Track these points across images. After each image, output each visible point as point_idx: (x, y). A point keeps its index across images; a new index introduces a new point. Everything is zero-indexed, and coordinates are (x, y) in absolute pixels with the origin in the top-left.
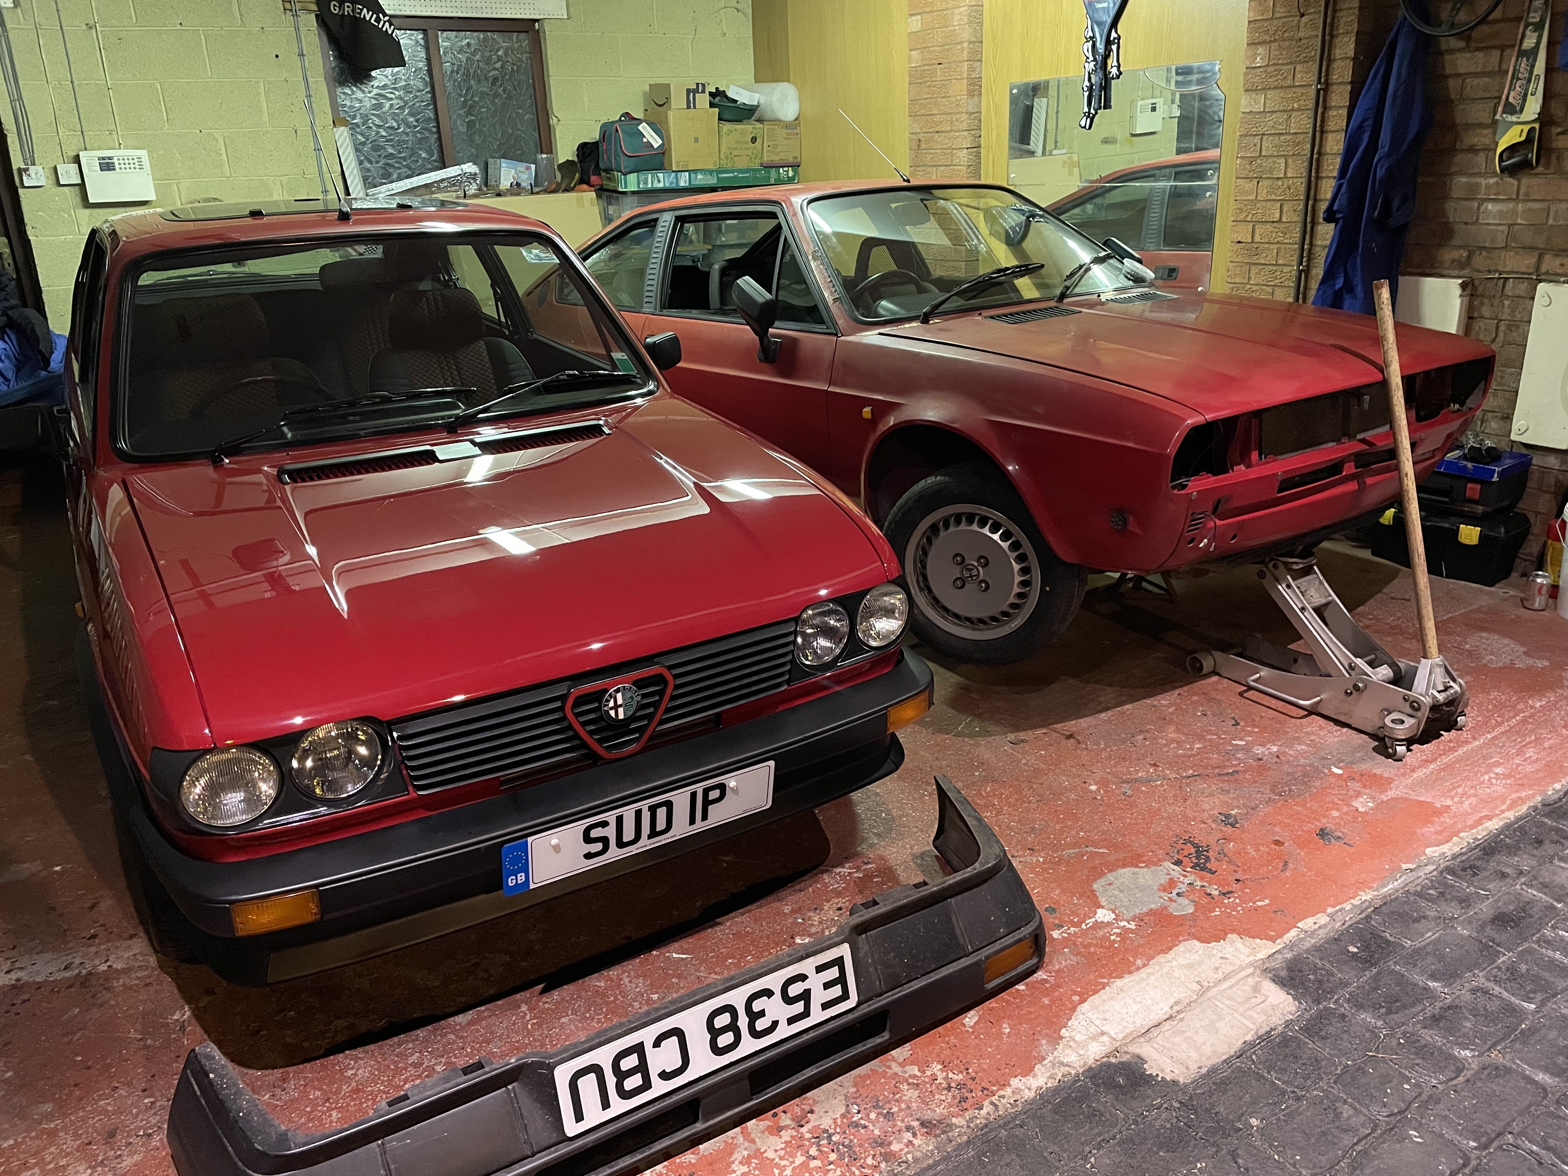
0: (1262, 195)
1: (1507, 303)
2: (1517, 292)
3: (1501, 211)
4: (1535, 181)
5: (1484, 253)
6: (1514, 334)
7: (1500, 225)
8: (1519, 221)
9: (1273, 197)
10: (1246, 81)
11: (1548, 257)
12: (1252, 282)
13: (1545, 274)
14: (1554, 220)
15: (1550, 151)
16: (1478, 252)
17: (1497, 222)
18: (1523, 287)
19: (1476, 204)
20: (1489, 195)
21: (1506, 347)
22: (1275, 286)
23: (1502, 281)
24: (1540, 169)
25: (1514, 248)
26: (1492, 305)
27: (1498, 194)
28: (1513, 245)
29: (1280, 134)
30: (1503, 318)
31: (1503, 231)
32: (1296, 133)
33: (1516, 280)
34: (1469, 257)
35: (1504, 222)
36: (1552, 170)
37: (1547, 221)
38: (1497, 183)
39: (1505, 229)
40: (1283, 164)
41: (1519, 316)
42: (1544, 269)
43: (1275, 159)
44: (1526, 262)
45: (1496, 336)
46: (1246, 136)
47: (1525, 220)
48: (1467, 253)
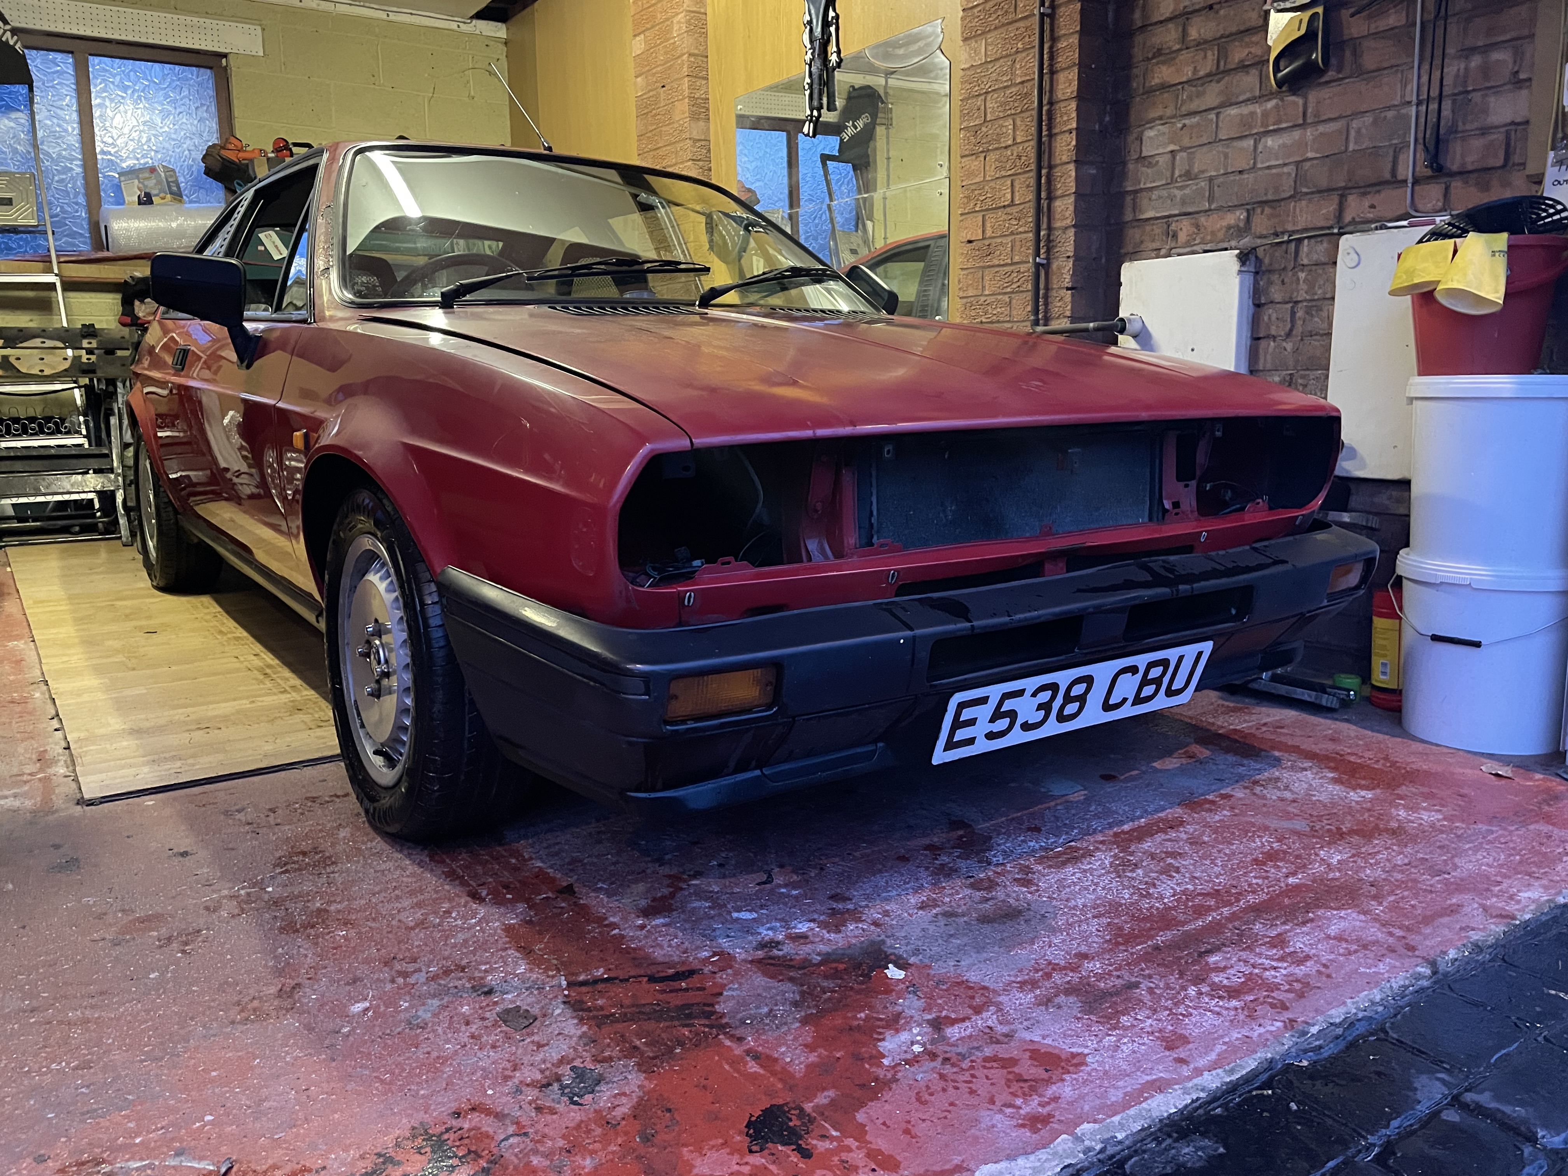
0: (991, 173)
1: (1302, 275)
2: (1315, 257)
3: (1284, 146)
4: (1325, 93)
5: (1267, 210)
6: (1316, 319)
7: (1285, 165)
8: (1310, 155)
9: (1003, 173)
10: (964, 27)
11: (1352, 200)
12: (987, 292)
13: (1350, 224)
14: (1356, 143)
15: (1341, 45)
16: (1259, 211)
17: (1280, 162)
18: (1320, 250)
19: (1252, 142)
20: (1268, 126)
21: (1307, 340)
22: (1012, 292)
23: (1293, 245)
24: (1331, 74)
25: (1307, 194)
26: (1283, 282)
27: (1280, 121)
28: (1305, 190)
29: (1005, 87)
30: (1299, 299)
31: (1289, 174)
32: (1022, 83)
33: (1313, 241)
34: (1248, 220)
35: (1291, 160)
36: (1347, 71)
37: (1347, 147)
38: (1277, 107)
39: (1290, 169)
40: (1011, 127)
41: (1320, 292)
42: (1347, 218)
43: (1001, 122)
44: (1324, 211)
45: (1293, 326)
46: (968, 99)
47: (1316, 152)
48: (1245, 214)
